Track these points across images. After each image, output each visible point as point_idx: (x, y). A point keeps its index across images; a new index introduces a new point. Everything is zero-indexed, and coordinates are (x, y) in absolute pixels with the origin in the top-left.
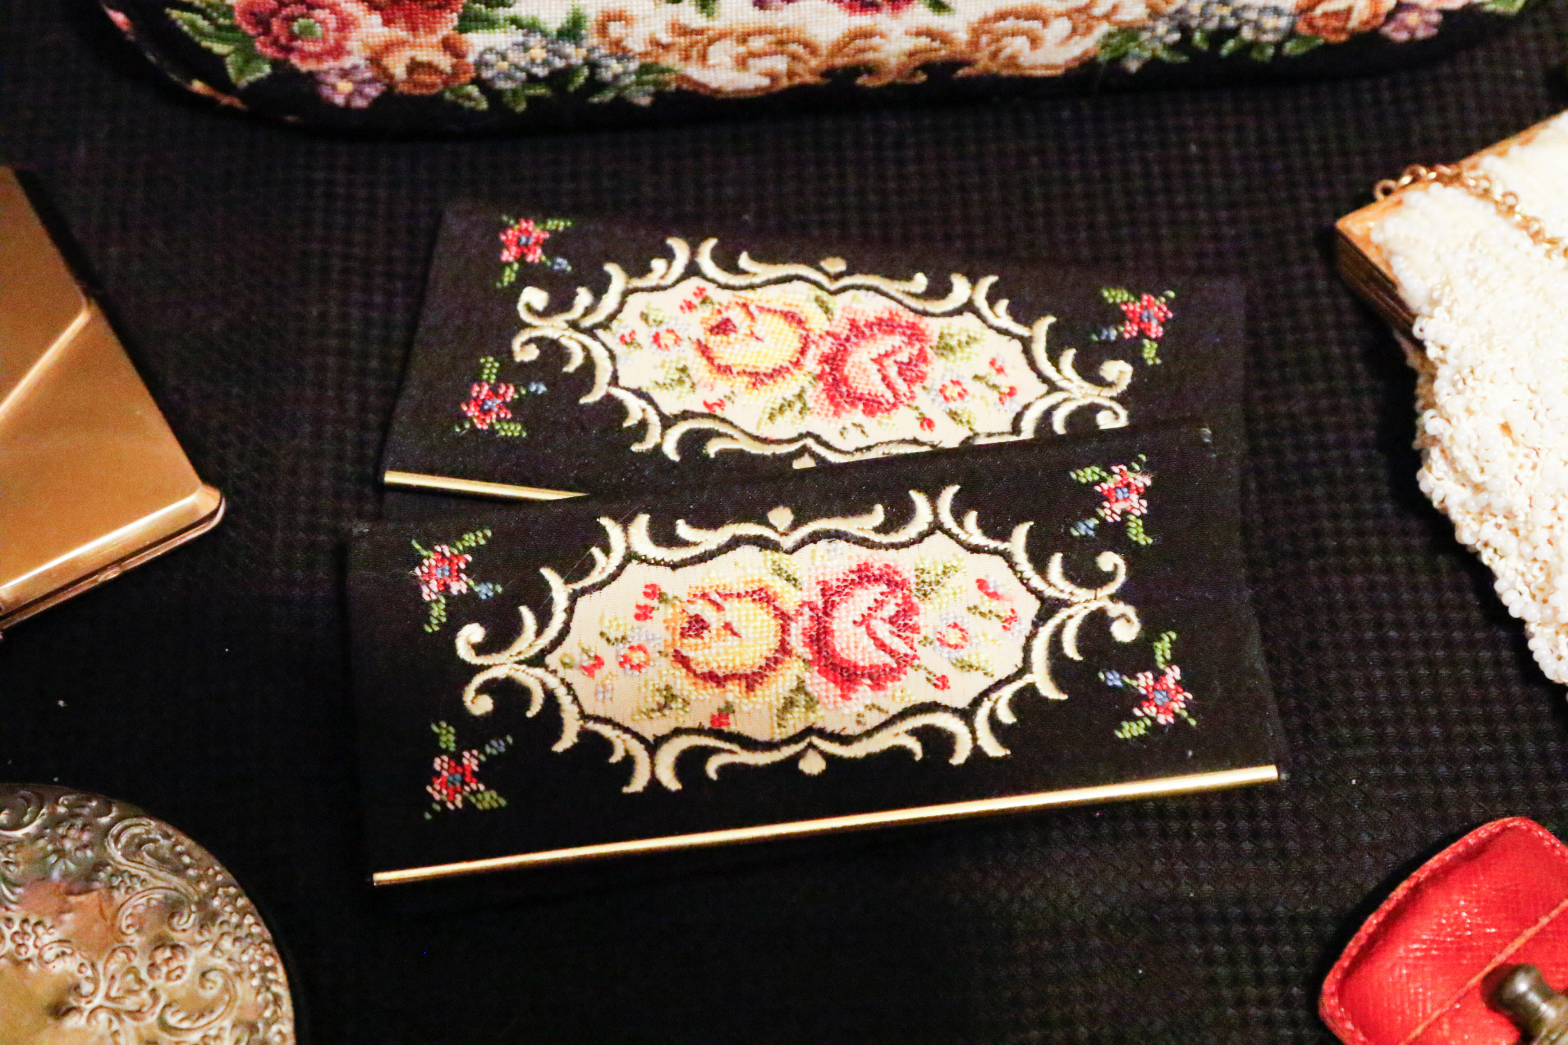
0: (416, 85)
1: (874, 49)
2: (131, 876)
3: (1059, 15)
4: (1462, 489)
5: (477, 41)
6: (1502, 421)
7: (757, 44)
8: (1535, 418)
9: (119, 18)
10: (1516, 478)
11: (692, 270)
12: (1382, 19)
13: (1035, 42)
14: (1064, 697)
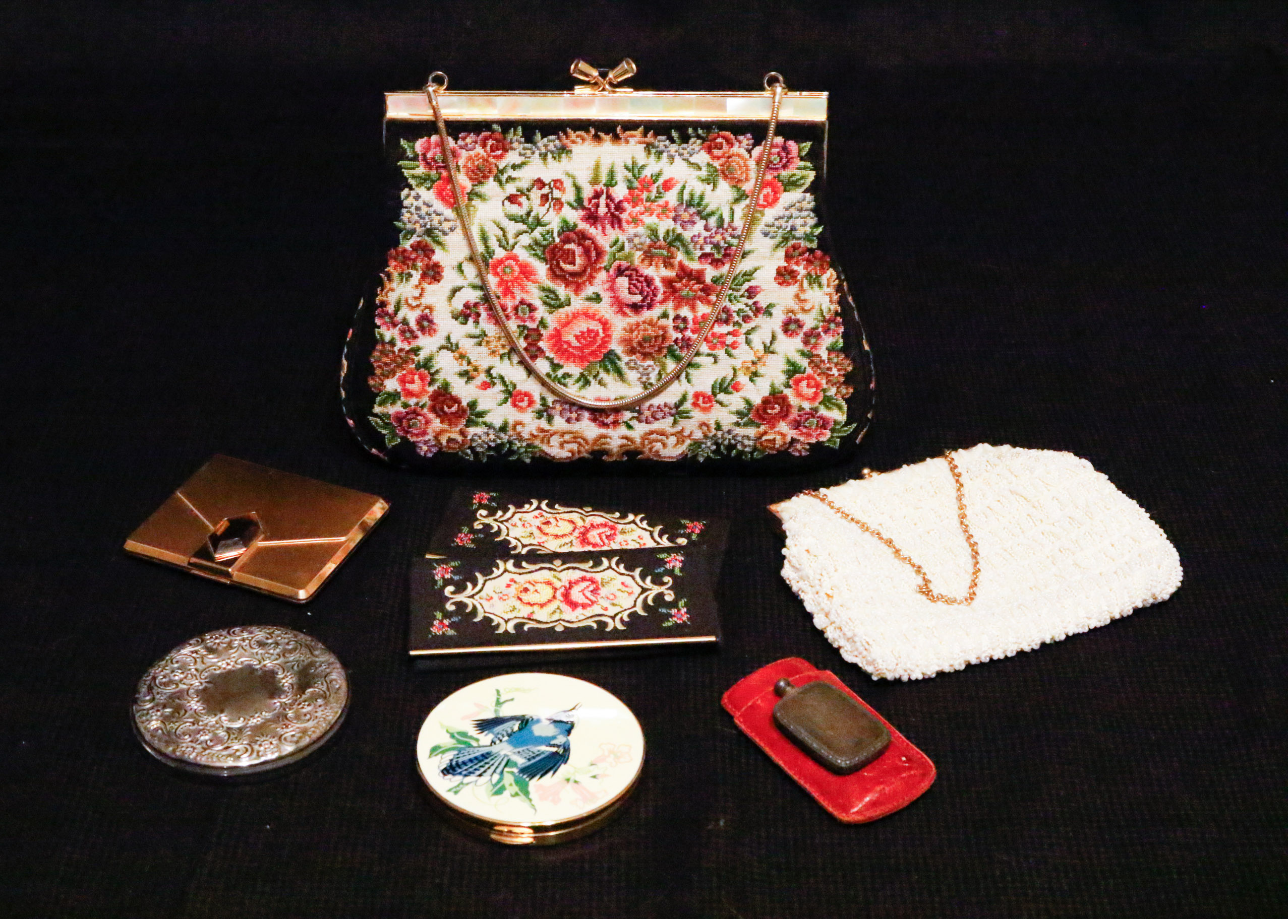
0: (450, 448)
1: (608, 444)
3: (672, 435)
4: (793, 573)
5: (472, 431)
6: (806, 548)
7: (567, 437)
8: (817, 546)
9: (351, 422)
10: (810, 566)
11: (538, 508)
12: (787, 445)
13: (664, 445)
14: (646, 614)
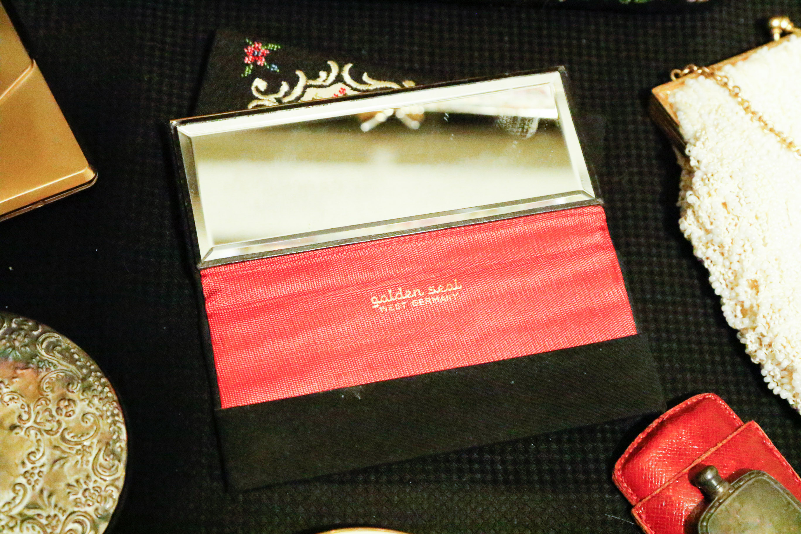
2: (49, 362)
4: (699, 230)
6: (724, 201)
8: (739, 201)
10: (727, 229)
11: (339, 79)
